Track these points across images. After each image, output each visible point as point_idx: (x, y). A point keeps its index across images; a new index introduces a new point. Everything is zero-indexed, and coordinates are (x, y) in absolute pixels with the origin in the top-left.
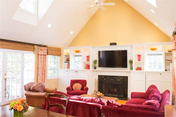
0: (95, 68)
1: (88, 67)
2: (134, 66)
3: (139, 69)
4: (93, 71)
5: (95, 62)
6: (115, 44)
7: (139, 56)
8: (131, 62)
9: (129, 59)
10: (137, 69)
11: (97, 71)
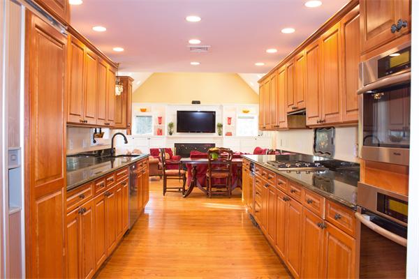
0: (171, 134)
1: (160, 132)
2: (224, 131)
3: (229, 134)
4: (168, 138)
5: (171, 125)
6: (199, 103)
7: (229, 119)
8: (221, 126)
9: (218, 121)
10: (226, 135)
11: (173, 138)
